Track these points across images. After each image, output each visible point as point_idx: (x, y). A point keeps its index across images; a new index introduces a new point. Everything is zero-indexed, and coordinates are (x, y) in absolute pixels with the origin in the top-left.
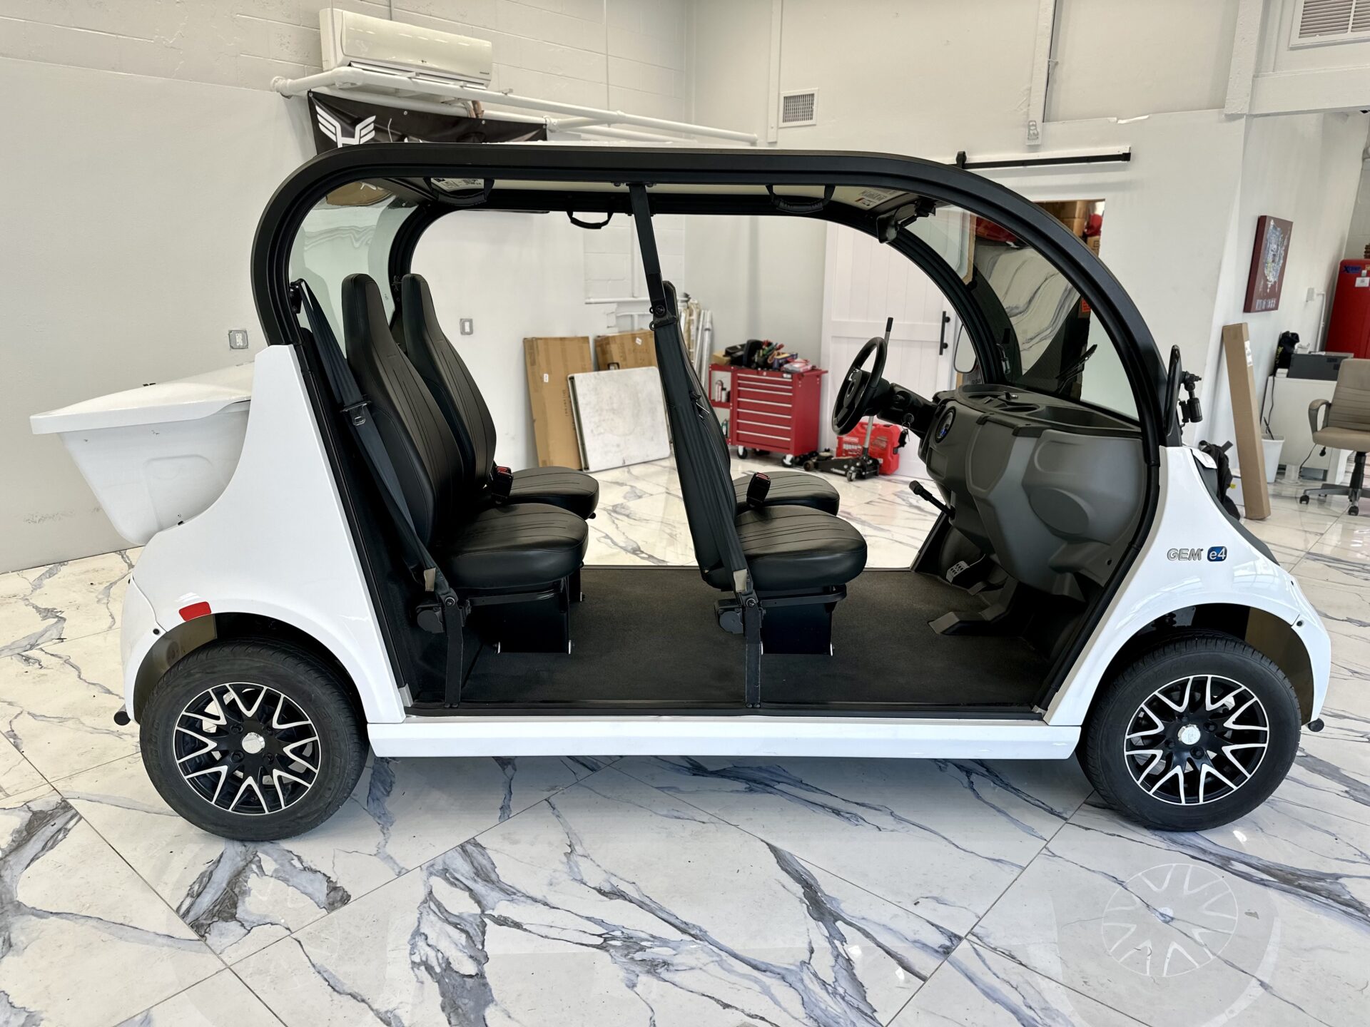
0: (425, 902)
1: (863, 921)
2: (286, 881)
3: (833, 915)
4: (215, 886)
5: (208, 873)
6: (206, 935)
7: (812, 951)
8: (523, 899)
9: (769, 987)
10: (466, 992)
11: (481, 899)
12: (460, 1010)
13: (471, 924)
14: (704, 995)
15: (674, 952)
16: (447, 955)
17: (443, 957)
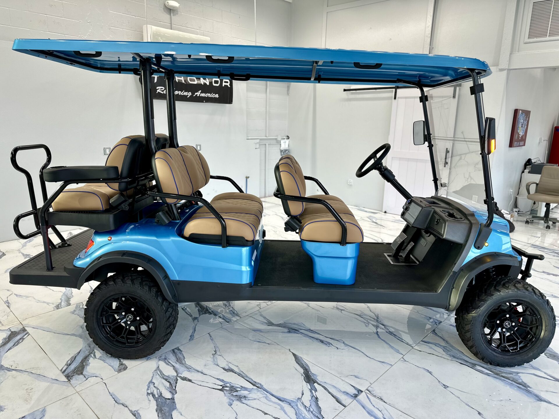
0: (155, 371)
1: (325, 384)
2: (104, 361)
3: (313, 381)
4: (76, 361)
5: (74, 357)
6: (71, 380)
7: (303, 394)
8: (194, 370)
9: (284, 407)
10: (166, 405)
11: (177, 370)
12: (163, 412)
13: (172, 379)
14: (258, 409)
15: (249, 393)
16: (161, 391)
17: (159, 392)
